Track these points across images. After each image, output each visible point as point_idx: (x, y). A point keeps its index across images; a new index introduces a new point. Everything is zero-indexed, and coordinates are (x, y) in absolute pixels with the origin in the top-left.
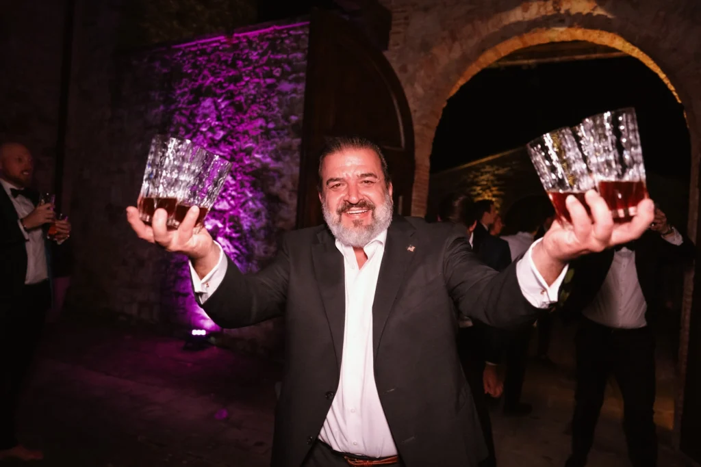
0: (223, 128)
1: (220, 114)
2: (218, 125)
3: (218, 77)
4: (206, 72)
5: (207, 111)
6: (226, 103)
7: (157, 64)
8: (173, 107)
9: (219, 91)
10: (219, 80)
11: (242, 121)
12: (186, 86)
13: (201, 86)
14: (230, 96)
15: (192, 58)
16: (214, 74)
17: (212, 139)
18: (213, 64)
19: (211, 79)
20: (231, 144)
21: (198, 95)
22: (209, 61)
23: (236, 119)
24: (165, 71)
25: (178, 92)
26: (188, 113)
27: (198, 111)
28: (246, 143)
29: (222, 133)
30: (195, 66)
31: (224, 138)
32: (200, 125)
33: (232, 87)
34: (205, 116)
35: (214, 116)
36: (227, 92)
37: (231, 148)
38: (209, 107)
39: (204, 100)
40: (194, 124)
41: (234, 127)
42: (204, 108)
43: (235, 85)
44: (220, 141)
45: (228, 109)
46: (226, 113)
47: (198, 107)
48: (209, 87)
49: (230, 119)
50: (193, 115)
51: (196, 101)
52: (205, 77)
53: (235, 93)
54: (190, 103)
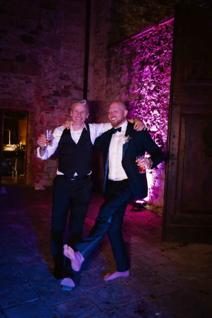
0: (154, 83)
1: (153, 74)
2: (152, 82)
3: (152, 52)
4: (146, 50)
5: (147, 74)
6: (156, 67)
7: (125, 49)
8: (132, 73)
9: (152, 61)
10: (152, 54)
11: (163, 78)
12: (138, 60)
13: (144, 60)
14: (158, 63)
15: (140, 43)
16: (150, 51)
17: (149, 90)
18: (150, 45)
19: (149, 54)
20: (158, 92)
21: (143, 64)
22: (148, 43)
23: (160, 77)
24: (128, 53)
25: (134, 64)
26: (138, 76)
27: (143, 74)
28: (164, 91)
29: (154, 86)
30: (142, 48)
31: (155, 89)
32: (144, 82)
33: (158, 57)
34: (146, 77)
35: (150, 76)
36: (155, 62)
37: (158, 94)
38: (148, 71)
39: (146, 67)
40: (141, 82)
41: (159, 81)
42: (146, 72)
43: (160, 56)
44: (153, 91)
45: (156, 71)
46: (156, 73)
47: (143, 71)
48: (148, 60)
49: (157, 77)
50: (141, 77)
51: (142, 68)
52: (146, 54)
53: (160, 61)
54: (139, 70)
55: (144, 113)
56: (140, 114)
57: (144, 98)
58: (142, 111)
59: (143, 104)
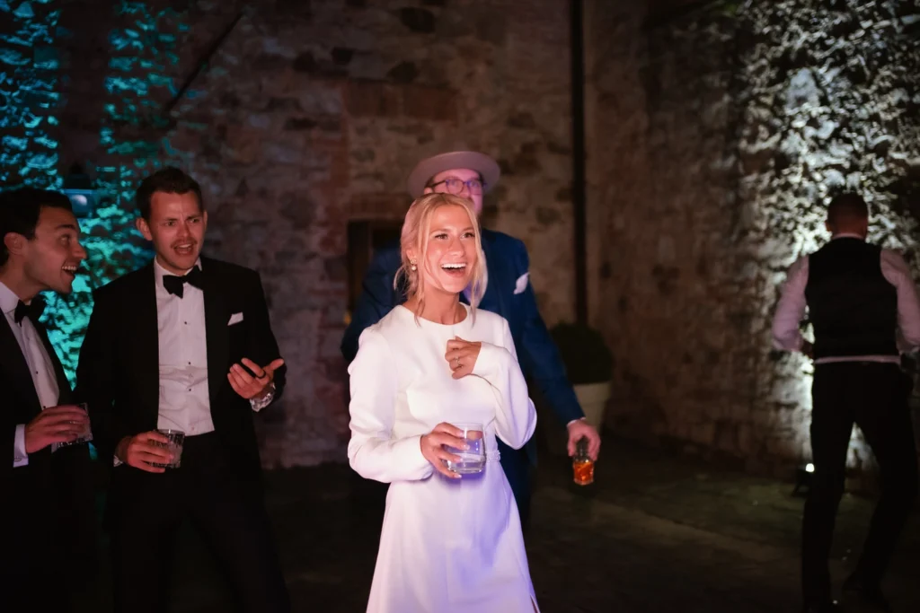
0: (833, 116)
1: (825, 91)
2: (824, 113)
3: (816, 31)
4: (794, 26)
5: (802, 93)
6: (835, 72)
7: (713, 29)
8: (744, 95)
9: (818, 55)
10: (817, 35)
11: (866, 99)
12: (762, 56)
13: (788, 51)
14: (840, 58)
15: (768, 8)
16: (807, 25)
17: (816, 139)
18: (806, 10)
19: (804, 36)
20: (848, 141)
21: (786, 65)
22: (798, 6)
23: (853, 98)
24: (725, 37)
25: (751, 68)
26: (769, 101)
27: (786, 95)
28: (876, 135)
29: (830, 127)
30: (774, 20)
31: (836, 134)
32: (792, 118)
33: (842, 43)
34: (801, 100)
35: (815, 98)
36: (832, 56)
37: (850, 148)
38: (805, 85)
39: (795, 74)
40: (782, 118)
41: (851, 111)
42: (796, 87)
43: (847, 39)
44: (829, 141)
45: (837, 82)
46: (836, 90)
47: (786, 87)
48: (802, 51)
49: (843, 100)
50: (779, 103)
51: (782, 78)
52: (793, 36)
53: (849, 53)
54: (772, 83)
55: (800, 206)
56: (786, 209)
57: (796, 164)
58: (792, 202)
59: (795, 179)
